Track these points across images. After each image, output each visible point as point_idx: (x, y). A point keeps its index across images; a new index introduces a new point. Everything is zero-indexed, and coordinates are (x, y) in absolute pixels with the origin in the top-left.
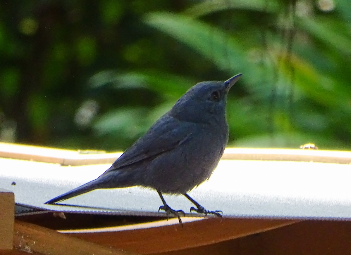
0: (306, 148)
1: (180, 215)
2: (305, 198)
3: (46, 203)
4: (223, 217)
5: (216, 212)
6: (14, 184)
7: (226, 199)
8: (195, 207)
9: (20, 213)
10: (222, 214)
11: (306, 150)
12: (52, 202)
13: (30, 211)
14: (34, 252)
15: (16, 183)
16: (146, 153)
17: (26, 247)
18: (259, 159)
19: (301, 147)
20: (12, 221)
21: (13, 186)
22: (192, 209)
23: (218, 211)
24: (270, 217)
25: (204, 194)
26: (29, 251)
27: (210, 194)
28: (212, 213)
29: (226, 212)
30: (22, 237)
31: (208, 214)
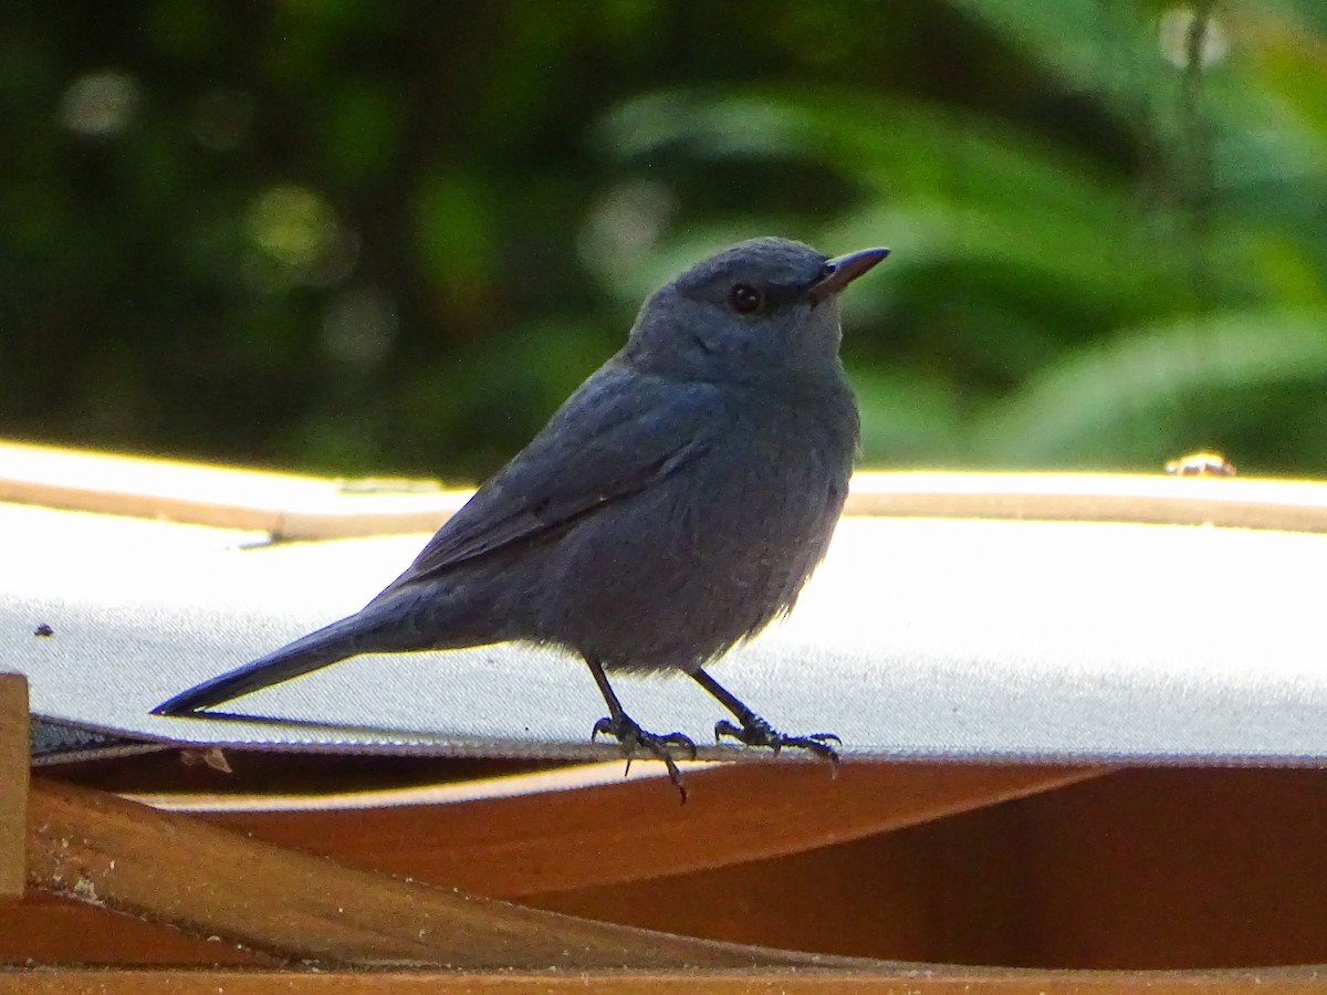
0: (1191, 472)
1: (672, 755)
2: (1167, 676)
3: (156, 712)
4: (840, 758)
5: (816, 741)
6: (45, 631)
7: (862, 683)
8: (735, 722)
9: (54, 752)
10: (837, 750)
11: (1190, 480)
12: (181, 706)
13: (92, 745)
14: (110, 902)
15: (53, 629)
16: (538, 509)
17: (81, 884)
18: (1011, 516)
19: (1171, 466)
20: (20, 786)
21: (42, 640)
22: (723, 728)
23: (822, 737)
24: (1023, 756)
25: (778, 664)
26: (93, 900)
27: (803, 663)
28: (800, 742)
29: (856, 739)
30: (65, 845)
31: (784, 749)
